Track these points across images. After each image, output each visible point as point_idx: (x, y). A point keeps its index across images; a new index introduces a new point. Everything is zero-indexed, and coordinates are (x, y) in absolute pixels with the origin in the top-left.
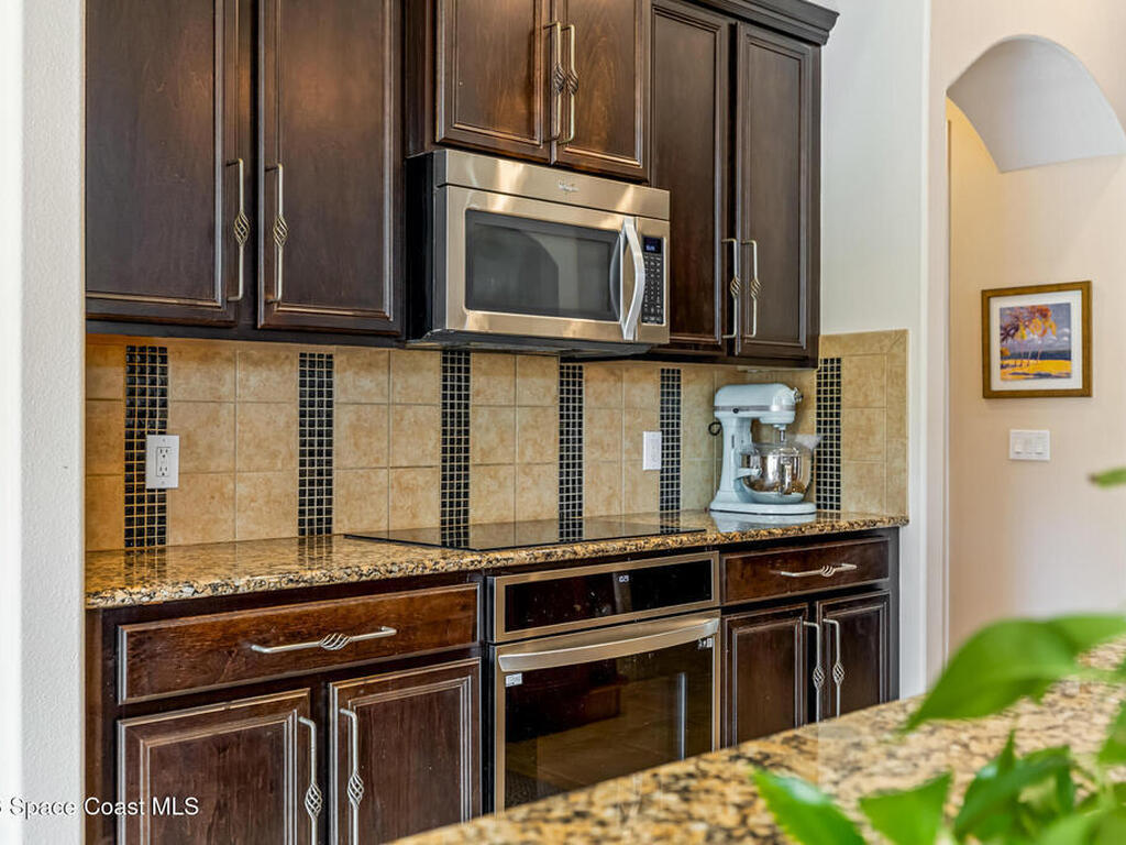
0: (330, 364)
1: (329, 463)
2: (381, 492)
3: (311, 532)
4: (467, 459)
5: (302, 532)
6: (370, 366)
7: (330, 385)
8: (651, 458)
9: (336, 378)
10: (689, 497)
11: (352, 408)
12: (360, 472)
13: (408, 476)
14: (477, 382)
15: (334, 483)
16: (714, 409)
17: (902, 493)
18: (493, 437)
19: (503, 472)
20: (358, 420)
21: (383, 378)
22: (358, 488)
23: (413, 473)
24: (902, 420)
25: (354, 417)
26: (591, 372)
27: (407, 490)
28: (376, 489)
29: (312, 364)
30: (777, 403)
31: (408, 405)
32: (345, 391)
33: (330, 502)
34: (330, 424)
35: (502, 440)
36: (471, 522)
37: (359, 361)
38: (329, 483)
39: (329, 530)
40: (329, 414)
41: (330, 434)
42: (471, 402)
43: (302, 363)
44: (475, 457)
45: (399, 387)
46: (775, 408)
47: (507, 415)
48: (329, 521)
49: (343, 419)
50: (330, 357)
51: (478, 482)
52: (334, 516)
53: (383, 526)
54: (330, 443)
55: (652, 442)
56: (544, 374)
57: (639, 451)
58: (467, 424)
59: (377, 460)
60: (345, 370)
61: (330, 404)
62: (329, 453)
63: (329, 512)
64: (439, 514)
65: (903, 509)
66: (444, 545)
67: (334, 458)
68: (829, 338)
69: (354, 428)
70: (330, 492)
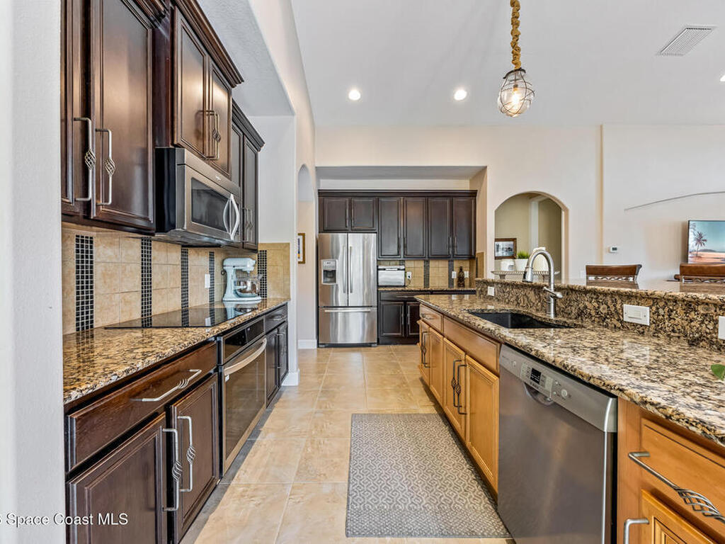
0: (92, 242)
1: (92, 292)
2: (116, 305)
3: (83, 329)
4: (151, 287)
5: (78, 329)
6: (111, 244)
7: (92, 252)
8: (207, 285)
9: (94, 249)
10: (217, 298)
11: (103, 264)
12: (107, 296)
13: (128, 297)
14: (154, 254)
15: (94, 302)
16: (223, 266)
17: (289, 291)
18: (160, 277)
19: (164, 292)
20: (106, 270)
21: (117, 250)
22: (106, 304)
23: (131, 294)
24: (289, 269)
25: (103, 269)
26: (191, 251)
27: (127, 302)
28: (114, 303)
29: (82, 241)
30: (249, 264)
31: (128, 264)
32: (99, 256)
33: (92, 312)
34: (92, 272)
35: (163, 278)
36: (153, 314)
37: (106, 242)
38: (92, 302)
39: (92, 327)
40: (92, 267)
41: (92, 277)
42: (152, 263)
43: (77, 240)
44: (154, 286)
45: (123, 255)
46: (248, 266)
47: (164, 268)
48: (92, 322)
49: (98, 270)
50: (91, 238)
51: (155, 296)
52: (94, 319)
53: (117, 321)
54: (92, 282)
55: (207, 277)
56: (176, 252)
57: (204, 281)
58: (151, 272)
59: (114, 289)
60: (99, 245)
61: (92, 262)
62: (92, 287)
63: (92, 317)
64: (140, 312)
65: (289, 296)
66: (143, 327)
67: (94, 289)
68: (262, 244)
69: (104, 275)
70: (92, 307)
